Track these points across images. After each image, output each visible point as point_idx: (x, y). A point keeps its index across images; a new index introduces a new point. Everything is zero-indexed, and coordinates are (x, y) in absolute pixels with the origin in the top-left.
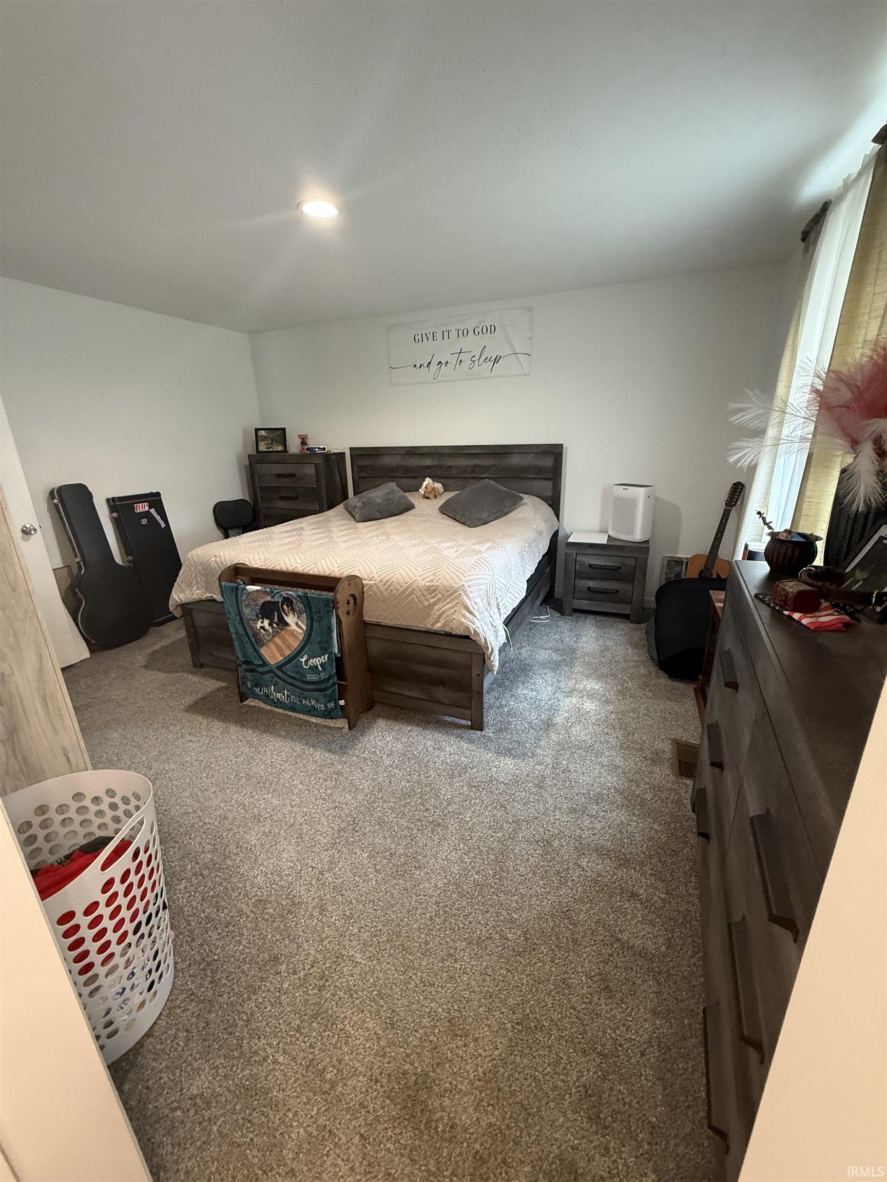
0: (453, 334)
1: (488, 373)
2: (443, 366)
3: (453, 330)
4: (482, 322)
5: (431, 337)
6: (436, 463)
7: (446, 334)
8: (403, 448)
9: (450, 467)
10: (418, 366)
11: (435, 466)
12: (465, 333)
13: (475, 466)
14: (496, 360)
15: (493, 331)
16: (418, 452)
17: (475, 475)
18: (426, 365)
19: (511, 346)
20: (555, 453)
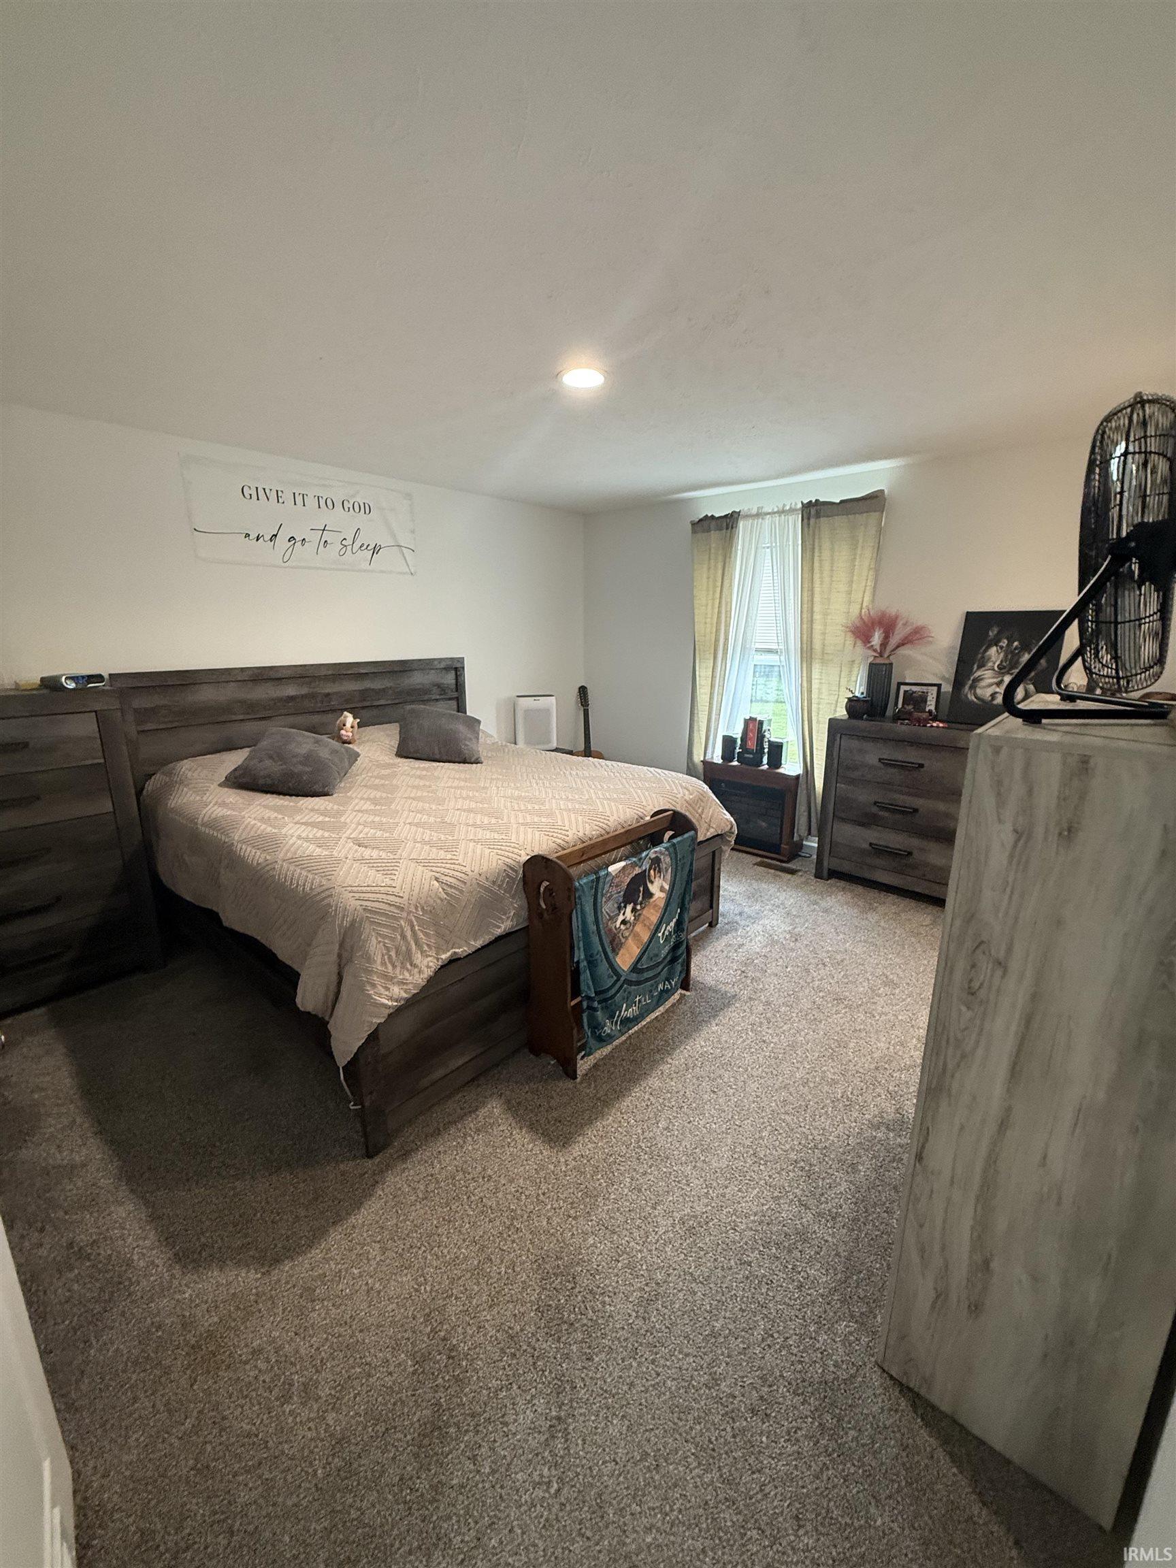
0: (311, 502)
1: (365, 565)
2: (298, 544)
3: (311, 495)
4: (353, 496)
5: (273, 496)
6: (304, 690)
7: (299, 499)
8: (242, 669)
9: (328, 695)
10: (253, 536)
11: (302, 696)
12: (331, 504)
13: (366, 690)
14: (376, 550)
15: (367, 511)
16: (273, 675)
17: (368, 704)
18: (267, 537)
19: (394, 536)
20: (456, 668)
